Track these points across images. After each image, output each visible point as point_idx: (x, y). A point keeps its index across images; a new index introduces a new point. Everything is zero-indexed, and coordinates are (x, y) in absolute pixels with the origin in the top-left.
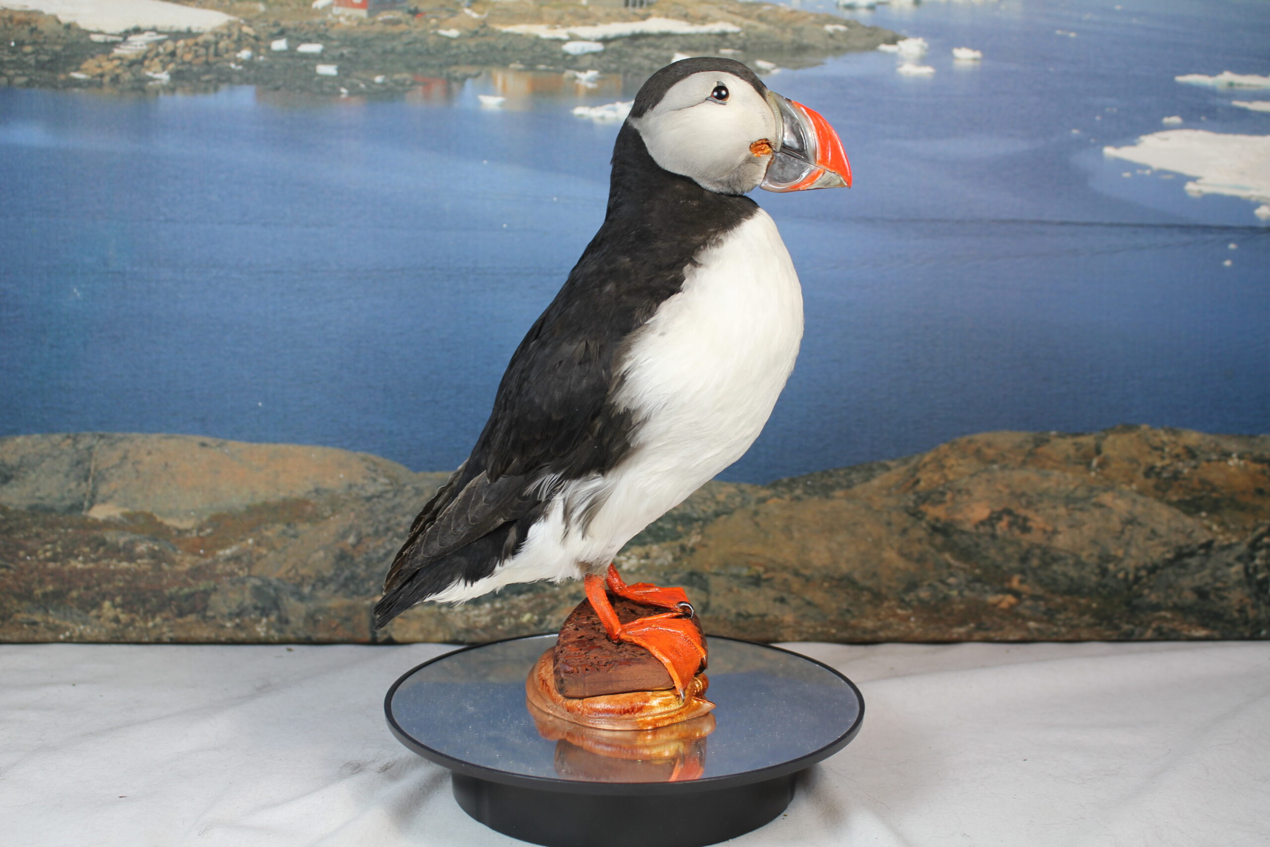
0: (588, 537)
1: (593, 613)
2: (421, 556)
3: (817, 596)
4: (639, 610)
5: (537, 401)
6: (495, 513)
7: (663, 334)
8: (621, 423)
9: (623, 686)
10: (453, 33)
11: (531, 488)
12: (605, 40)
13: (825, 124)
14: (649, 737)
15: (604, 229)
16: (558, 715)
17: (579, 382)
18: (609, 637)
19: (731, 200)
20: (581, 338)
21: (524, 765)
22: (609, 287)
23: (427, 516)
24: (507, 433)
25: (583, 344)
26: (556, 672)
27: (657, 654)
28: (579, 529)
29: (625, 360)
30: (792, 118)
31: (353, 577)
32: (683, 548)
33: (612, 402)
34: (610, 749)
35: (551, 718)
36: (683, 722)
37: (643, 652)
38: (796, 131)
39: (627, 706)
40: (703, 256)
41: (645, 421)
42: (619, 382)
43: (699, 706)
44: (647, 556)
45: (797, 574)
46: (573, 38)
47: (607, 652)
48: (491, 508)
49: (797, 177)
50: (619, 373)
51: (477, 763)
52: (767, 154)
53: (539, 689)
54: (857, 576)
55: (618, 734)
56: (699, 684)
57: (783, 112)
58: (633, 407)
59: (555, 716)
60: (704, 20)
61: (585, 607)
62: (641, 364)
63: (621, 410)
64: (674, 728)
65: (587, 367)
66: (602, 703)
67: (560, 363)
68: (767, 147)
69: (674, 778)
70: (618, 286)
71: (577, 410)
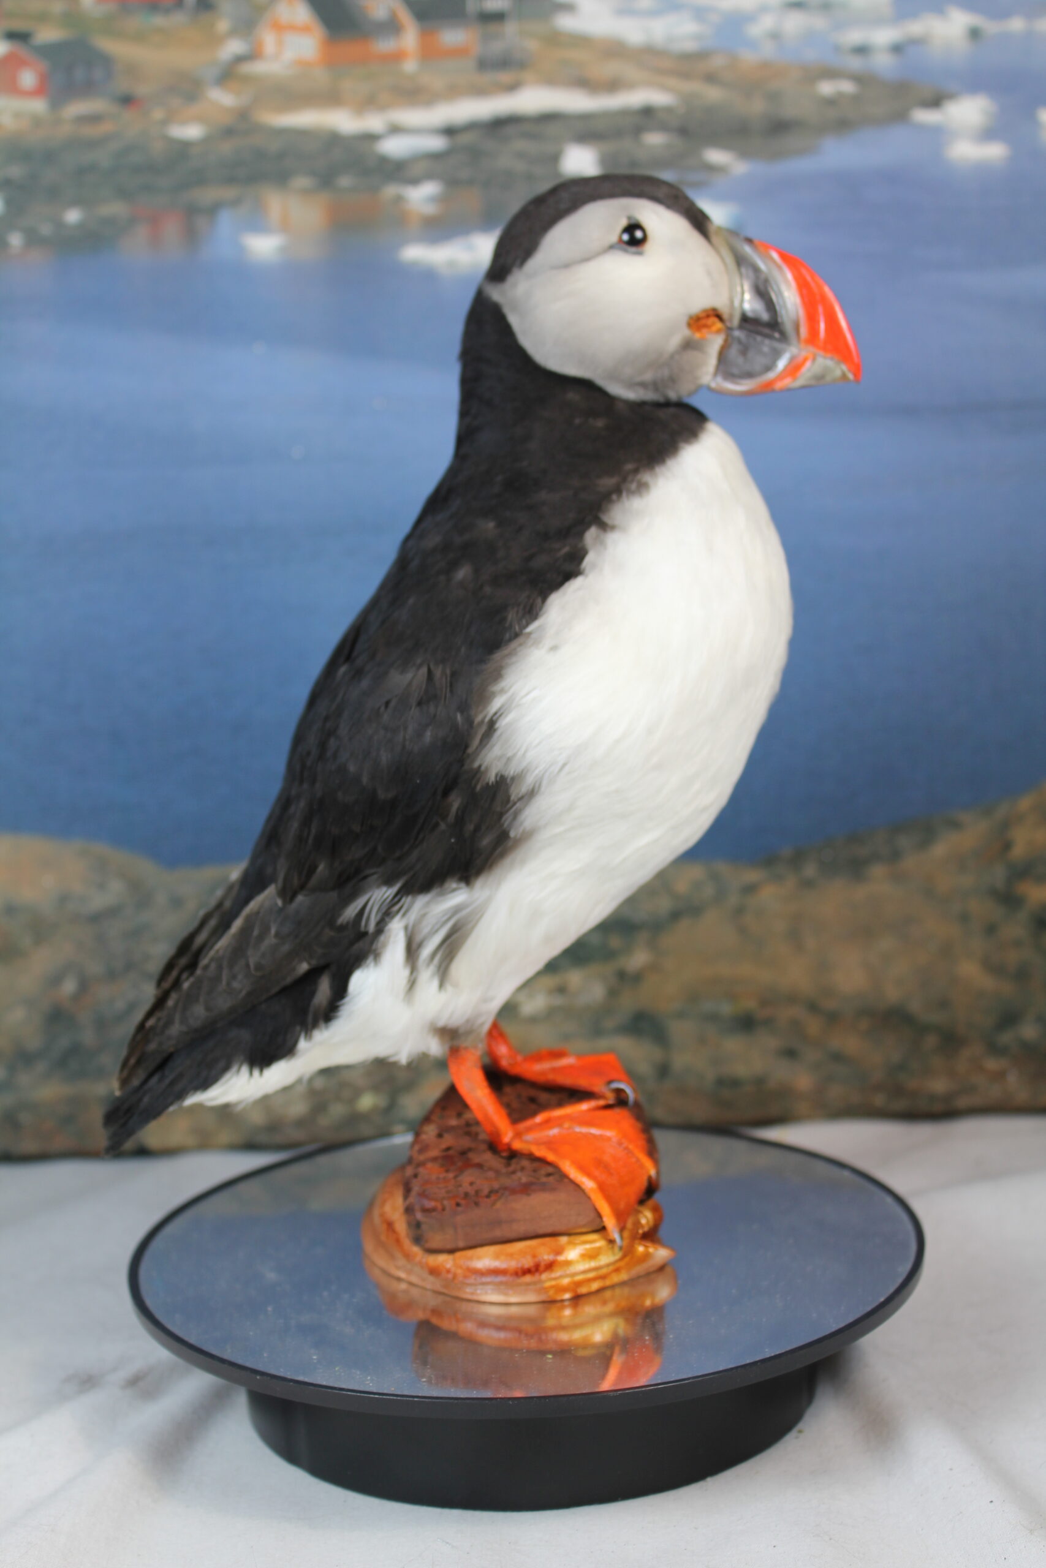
0: (449, 987)
1: (466, 1106)
2: (176, 1029)
3: (850, 1043)
4: (544, 1097)
5: (352, 768)
6: (294, 955)
7: (554, 648)
8: (493, 798)
9: (521, 1229)
10: (192, 132)
11: (351, 911)
12: (450, 131)
13: (812, 278)
14: (568, 1312)
15: (452, 472)
16: (414, 1279)
17: (419, 734)
18: (494, 1146)
19: (663, 414)
20: (419, 661)
21: (358, 1373)
22: (463, 573)
23: (183, 961)
24: (306, 822)
25: (424, 670)
26: (409, 1210)
27: (574, 1173)
28: (433, 976)
29: (493, 695)
30: (756, 270)
31: (75, 1050)
32: (622, 975)
33: (476, 765)
34: (502, 1335)
35: (403, 1286)
36: (623, 1284)
37: (550, 1170)
38: (762, 292)
39: (528, 1262)
40: (617, 513)
41: (532, 794)
42: (486, 731)
43: (647, 1256)
44: (561, 990)
45: (813, 1007)
46: (396, 130)
47: (491, 1174)
48: (286, 948)
49: (769, 368)
50: (485, 717)
51: (281, 1372)
52: (718, 331)
53: (383, 1238)
54: (915, 1006)
55: (514, 1310)
56: (646, 1218)
57: (740, 261)
58: (511, 771)
59: (411, 1284)
60: (613, 86)
61: (452, 1098)
62: (523, 697)
63: (491, 777)
64: (608, 1294)
65: (432, 709)
66: (485, 1259)
67: (387, 704)
68: (716, 320)
69: (607, 1384)
70: (477, 571)
71: (418, 781)
